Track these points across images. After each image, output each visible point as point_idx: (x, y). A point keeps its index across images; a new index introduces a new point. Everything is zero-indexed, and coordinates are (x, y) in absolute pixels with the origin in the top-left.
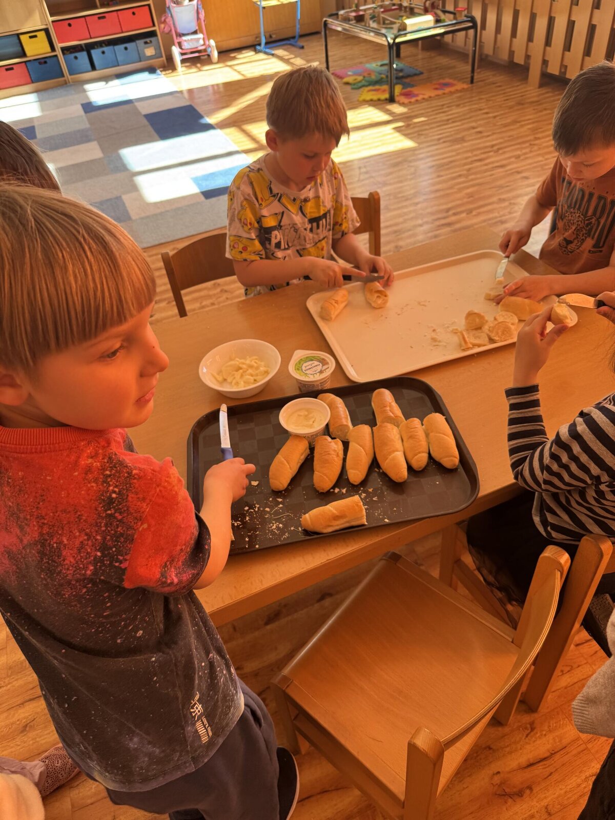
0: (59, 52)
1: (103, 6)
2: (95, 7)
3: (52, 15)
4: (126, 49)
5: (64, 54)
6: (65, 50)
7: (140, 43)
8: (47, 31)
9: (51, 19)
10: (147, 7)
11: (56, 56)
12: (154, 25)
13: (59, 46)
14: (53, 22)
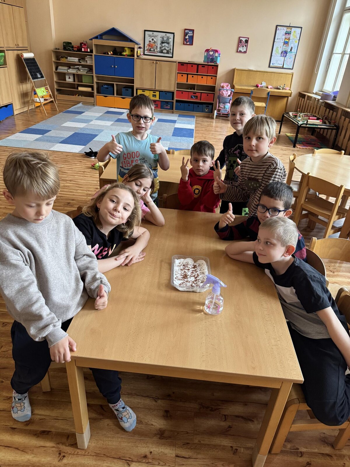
0: (175, 101)
1: (197, 90)
2: (194, 89)
3: (177, 88)
4: (198, 106)
5: (176, 102)
6: (177, 101)
7: (205, 106)
8: (173, 93)
9: (176, 89)
10: (213, 94)
11: (173, 102)
12: (213, 101)
13: (175, 99)
14: (177, 90)
